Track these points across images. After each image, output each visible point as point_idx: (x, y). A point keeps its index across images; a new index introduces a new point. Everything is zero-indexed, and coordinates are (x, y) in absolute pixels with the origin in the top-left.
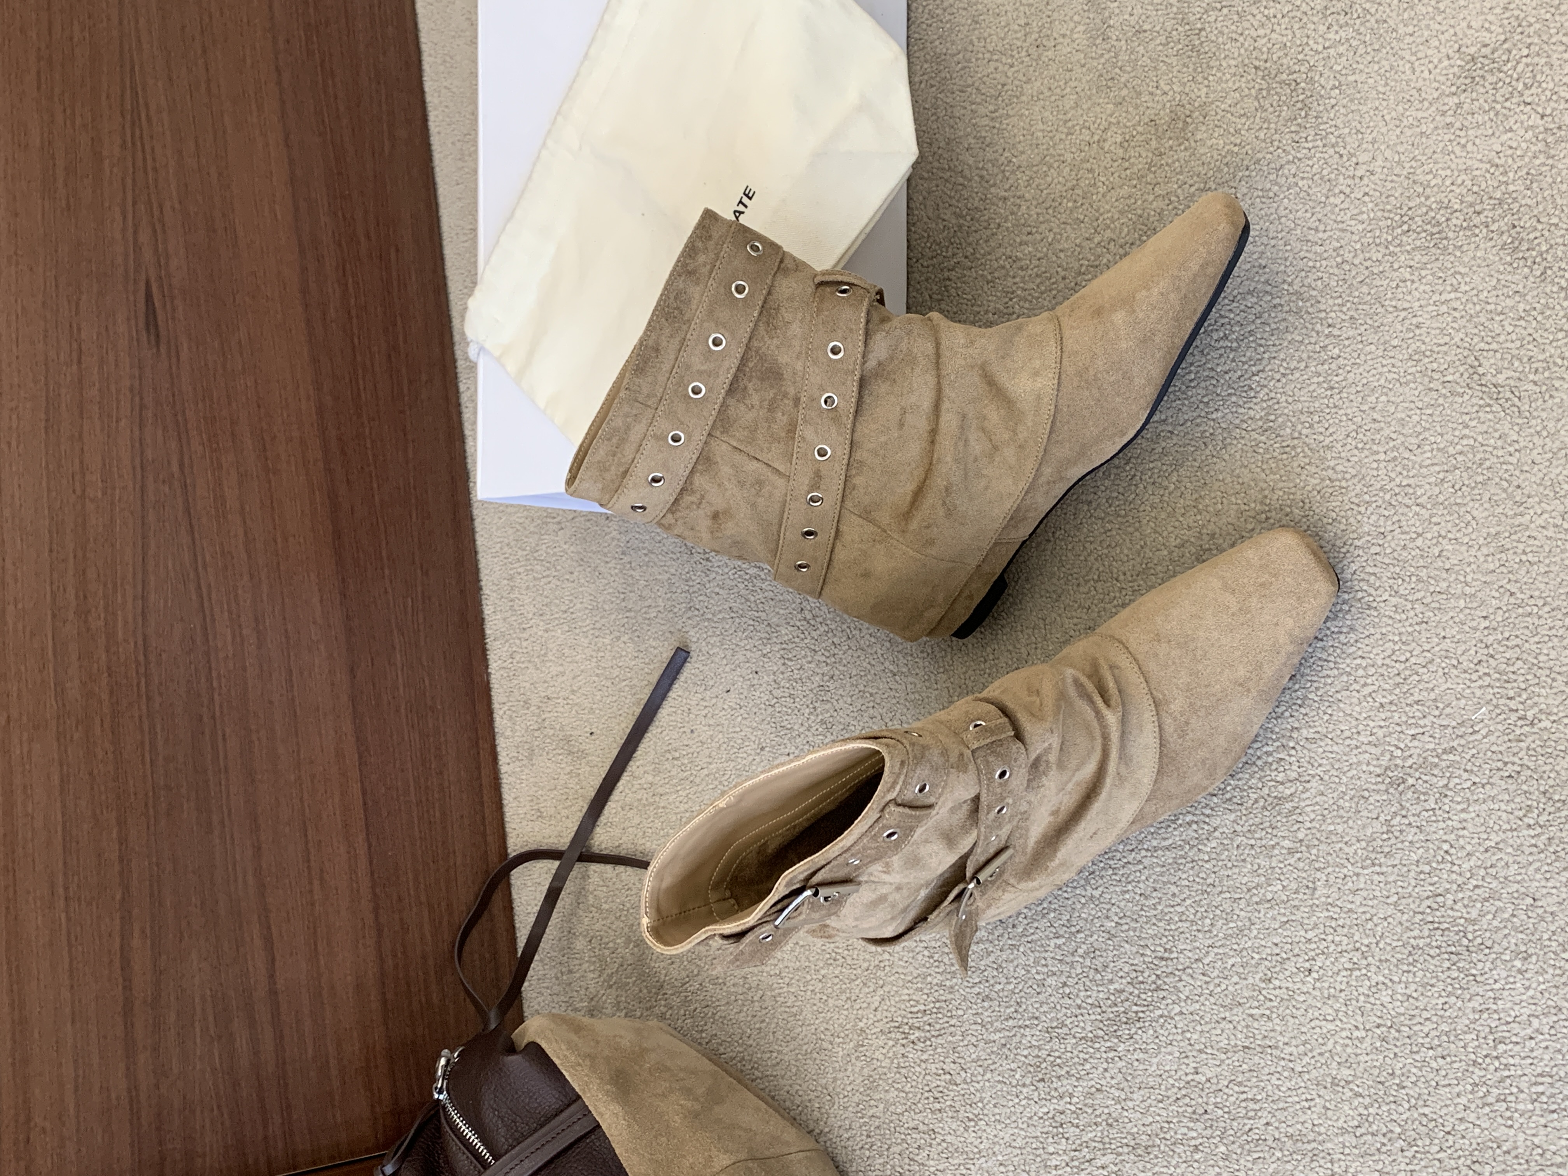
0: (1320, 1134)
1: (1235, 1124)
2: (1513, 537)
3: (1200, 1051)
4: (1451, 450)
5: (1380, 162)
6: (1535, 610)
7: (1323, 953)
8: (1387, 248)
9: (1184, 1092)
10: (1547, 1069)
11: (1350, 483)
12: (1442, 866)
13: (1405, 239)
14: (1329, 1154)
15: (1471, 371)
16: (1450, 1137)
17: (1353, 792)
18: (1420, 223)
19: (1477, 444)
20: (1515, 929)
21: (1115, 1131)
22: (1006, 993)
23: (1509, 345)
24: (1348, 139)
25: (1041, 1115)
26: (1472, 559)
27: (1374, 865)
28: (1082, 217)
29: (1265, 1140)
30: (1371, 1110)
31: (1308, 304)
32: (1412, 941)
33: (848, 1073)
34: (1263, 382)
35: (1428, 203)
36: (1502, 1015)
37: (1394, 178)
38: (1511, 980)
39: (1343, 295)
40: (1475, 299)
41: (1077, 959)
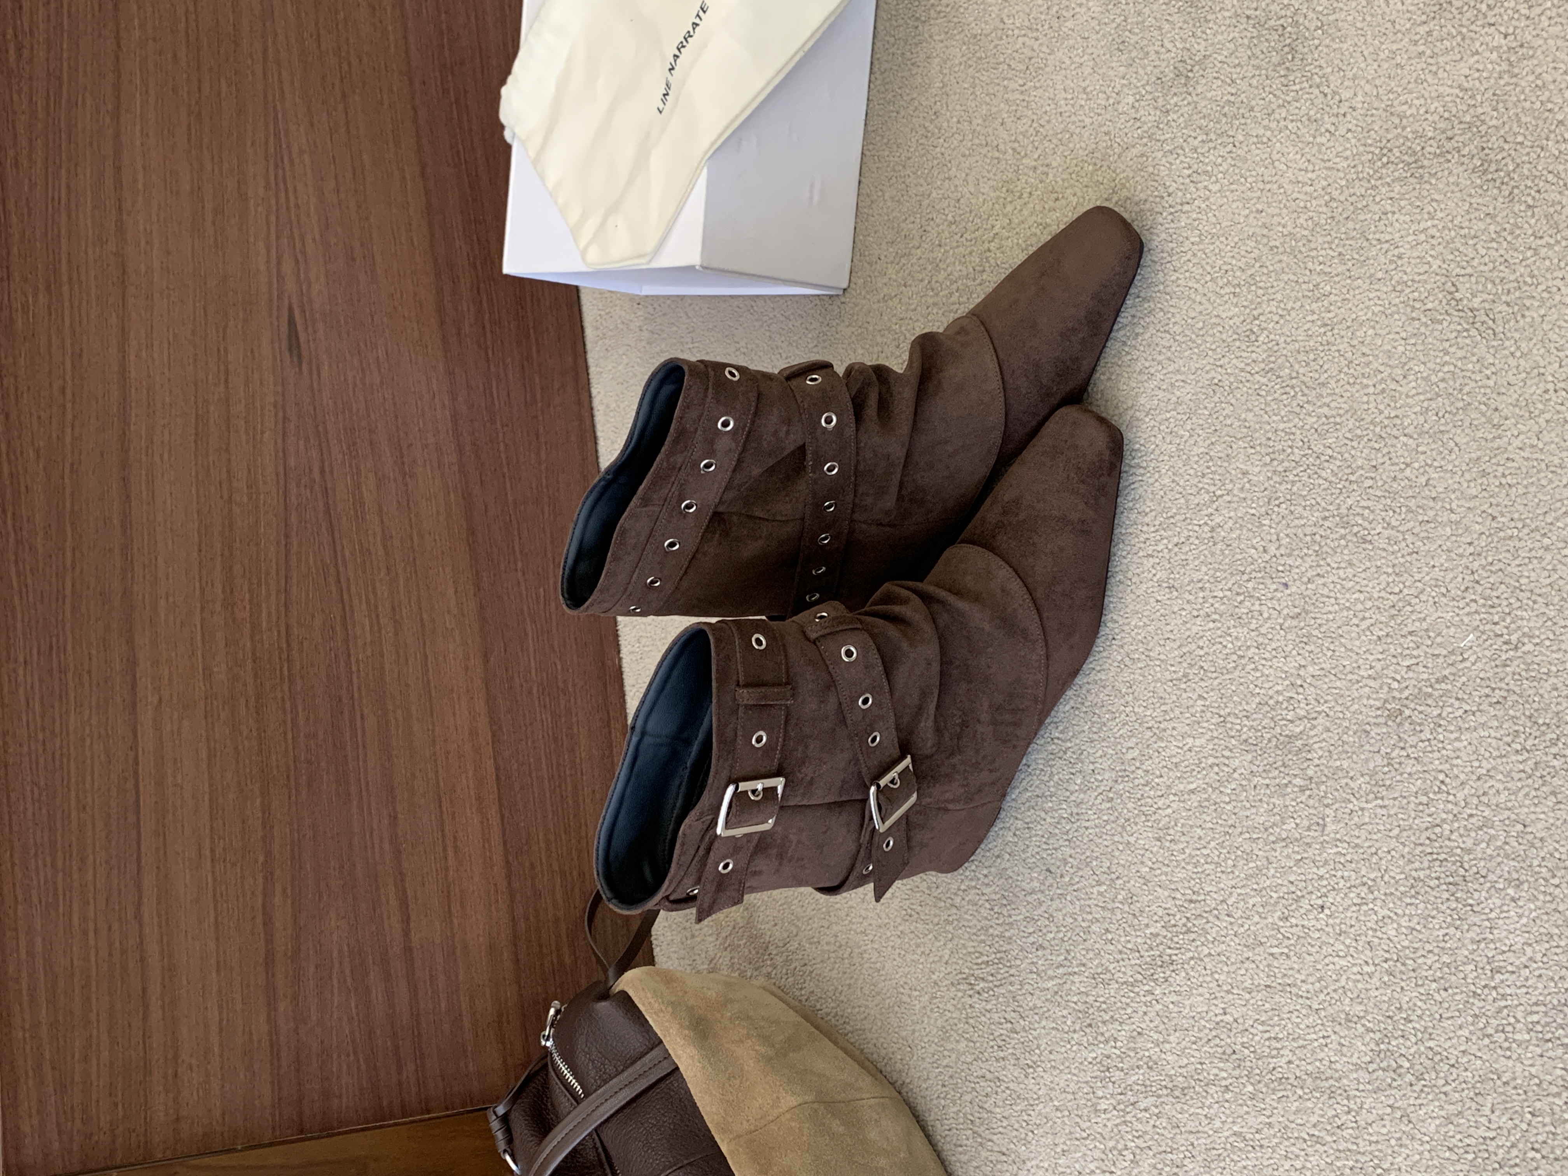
0: (1336, 1071)
1: (1260, 1063)
2: (1493, 461)
3: (1228, 992)
4: (1434, 378)
5: (1360, 98)
6: (1516, 532)
7: (1334, 889)
8: (1369, 181)
9: (1214, 1033)
10: (1541, 998)
11: (1344, 419)
12: (1439, 796)
13: (1384, 171)
14: (1346, 1091)
15: (1449, 297)
16: (1453, 1070)
17: (1355, 728)
18: (1398, 154)
19: (1457, 370)
20: (1507, 856)
21: (1154, 1074)
22: (1056, 942)
23: (1482, 268)
24: (1331, 78)
25: (1090, 1060)
26: (1456, 486)
27: (1376, 798)
28: (1100, 179)
29: (1287, 1078)
30: (1382, 1046)
31: (1300, 244)
32: (1414, 873)
33: (924, 1025)
34: (1264, 325)
35: (1404, 134)
36: (1498, 945)
37: (1374, 111)
38: (1505, 908)
39: (1332, 233)
40: (1450, 225)
41: (1117, 905)
